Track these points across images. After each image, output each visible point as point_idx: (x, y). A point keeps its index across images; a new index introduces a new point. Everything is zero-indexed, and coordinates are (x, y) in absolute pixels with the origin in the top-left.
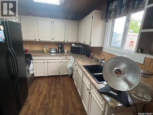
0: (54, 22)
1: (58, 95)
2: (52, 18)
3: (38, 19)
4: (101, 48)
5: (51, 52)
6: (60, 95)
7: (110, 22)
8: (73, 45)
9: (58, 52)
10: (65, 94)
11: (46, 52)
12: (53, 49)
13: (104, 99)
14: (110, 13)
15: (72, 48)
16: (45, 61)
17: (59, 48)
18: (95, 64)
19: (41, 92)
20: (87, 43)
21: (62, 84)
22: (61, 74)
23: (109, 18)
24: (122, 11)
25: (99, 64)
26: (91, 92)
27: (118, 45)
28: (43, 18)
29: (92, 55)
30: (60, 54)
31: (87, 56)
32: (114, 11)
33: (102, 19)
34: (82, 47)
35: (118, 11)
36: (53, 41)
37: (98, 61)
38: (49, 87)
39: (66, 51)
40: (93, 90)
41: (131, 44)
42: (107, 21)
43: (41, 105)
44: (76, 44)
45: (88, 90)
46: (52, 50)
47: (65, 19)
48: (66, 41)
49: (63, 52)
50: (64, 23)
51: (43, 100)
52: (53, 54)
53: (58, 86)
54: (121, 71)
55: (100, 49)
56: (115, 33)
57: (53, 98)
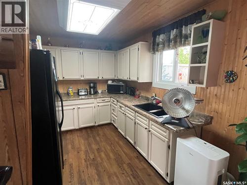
0: (84, 53)
1: (103, 149)
2: (80, 48)
3: (62, 51)
4: (151, 83)
5: (80, 94)
6: (106, 148)
7: (158, 54)
8: (110, 82)
9: (90, 94)
10: (112, 145)
11: (72, 94)
12: (82, 89)
13: (168, 129)
14: (158, 45)
15: (109, 86)
16: (74, 107)
17: (90, 88)
18: (145, 103)
19: (79, 148)
20: (133, 78)
21: (103, 136)
22: (97, 124)
23: (157, 51)
24: (170, 46)
25: (150, 102)
26: (150, 129)
27: (167, 79)
28: (67, 48)
29: (137, 93)
30: (92, 96)
31: (131, 95)
32: (161, 44)
33: (149, 51)
34: (122, 84)
35: (166, 44)
36: (82, 78)
37: (147, 99)
38: (86, 142)
39: (100, 91)
40: (153, 126)
41: (180, 77)
42: (154, 53)
43: (85, 161)
44: (113, 80)
45: (146, 129)
46: (81, 92)
47: (98, 49)
48: (100, 78)
49: (96, 93)
50: (97, 54)
51: (86, 156)
52: (83, 97)
53: (98, 138)
54: (179, 100)
55: (149, 84)
56: (164, 66)
57: (98, 153)
